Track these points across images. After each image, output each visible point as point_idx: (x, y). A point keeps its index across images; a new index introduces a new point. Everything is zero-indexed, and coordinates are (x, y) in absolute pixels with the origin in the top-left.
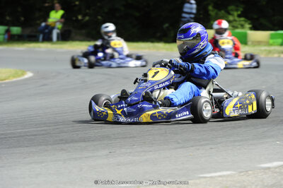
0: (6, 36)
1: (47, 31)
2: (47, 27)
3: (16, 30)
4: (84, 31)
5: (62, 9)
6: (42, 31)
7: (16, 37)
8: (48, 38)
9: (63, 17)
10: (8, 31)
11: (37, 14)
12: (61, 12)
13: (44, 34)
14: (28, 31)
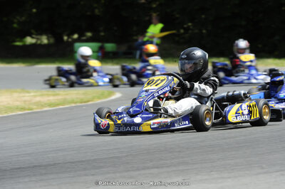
0: (100, 54)
5: (161, 22)
7: (111, 55)
10: (101, 48)
12: (160, 26)
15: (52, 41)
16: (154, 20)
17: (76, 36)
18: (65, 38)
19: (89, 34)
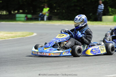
1: (42, 16)
2: (42, 15)
3: (29, 16)
4: (57, 17)
6: (40, 17)
7: (30, 19)
8: (42, 19)
9: (49, 10)
11: (38, 10)
12: (48, 9)
13: (41, 18)
14: (35, 16)
15: (8, 13)
16: (46, 7)
17: (16, 12)
18: (12, 12)
19: (21, 11)
